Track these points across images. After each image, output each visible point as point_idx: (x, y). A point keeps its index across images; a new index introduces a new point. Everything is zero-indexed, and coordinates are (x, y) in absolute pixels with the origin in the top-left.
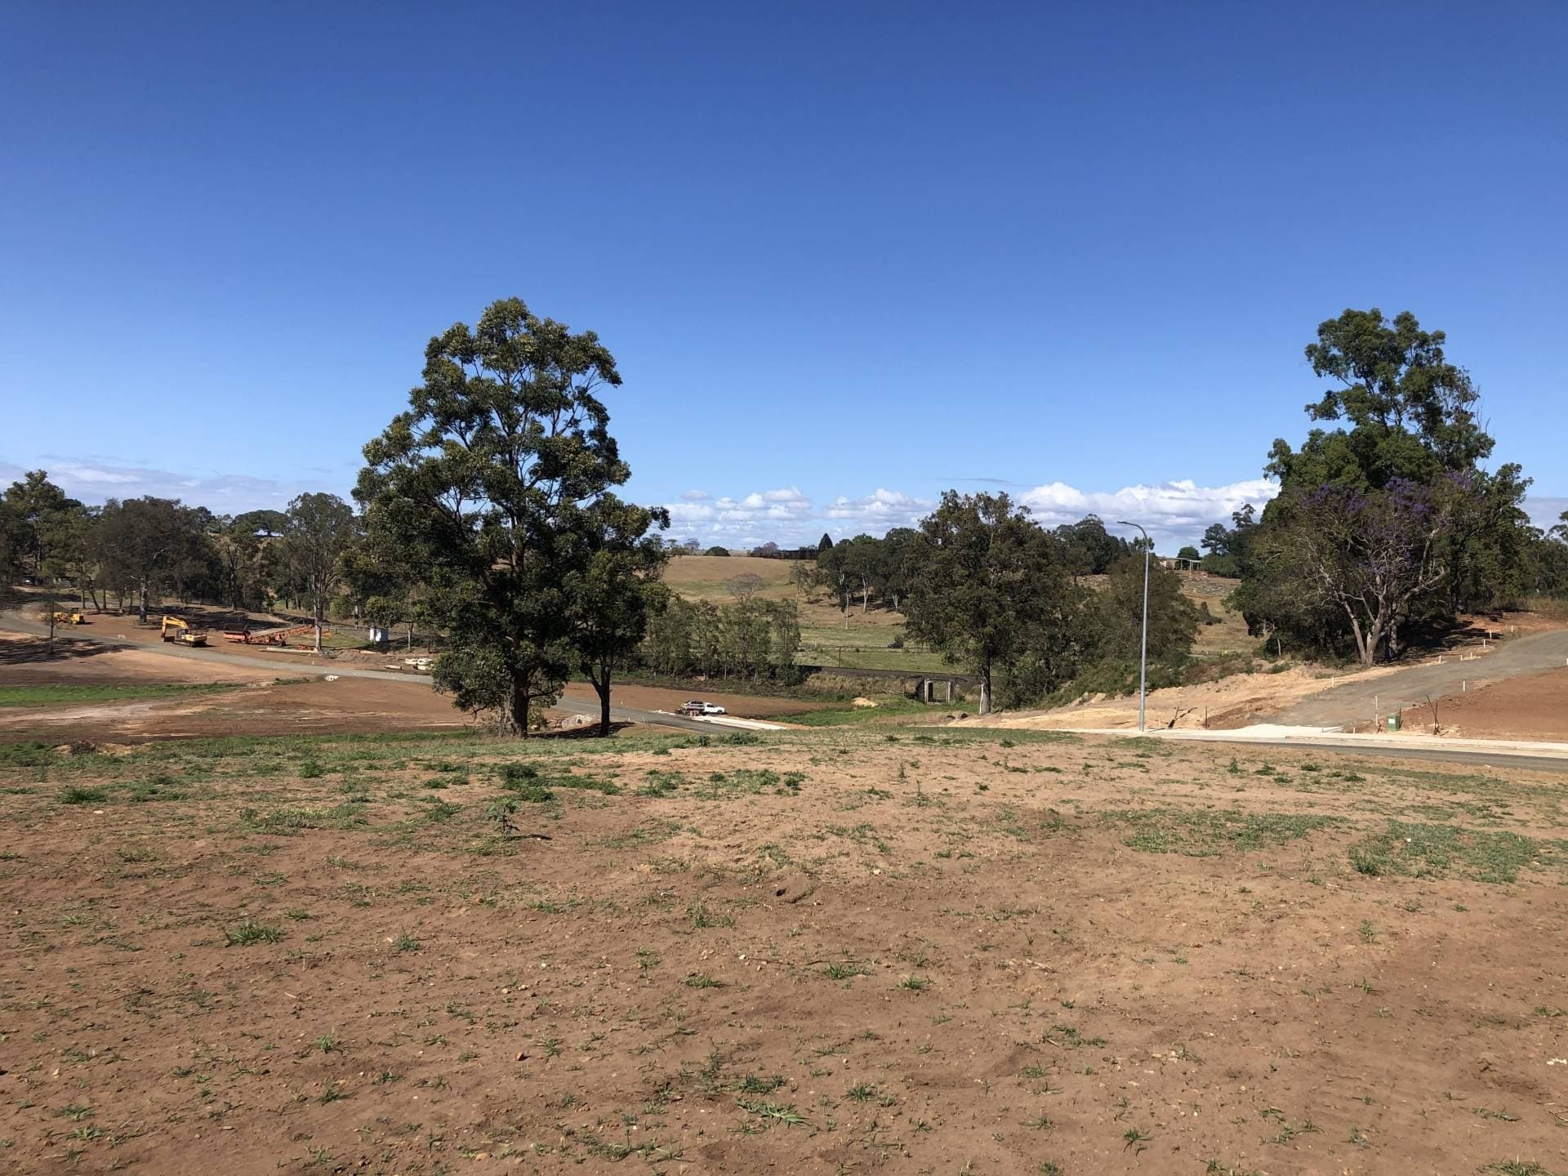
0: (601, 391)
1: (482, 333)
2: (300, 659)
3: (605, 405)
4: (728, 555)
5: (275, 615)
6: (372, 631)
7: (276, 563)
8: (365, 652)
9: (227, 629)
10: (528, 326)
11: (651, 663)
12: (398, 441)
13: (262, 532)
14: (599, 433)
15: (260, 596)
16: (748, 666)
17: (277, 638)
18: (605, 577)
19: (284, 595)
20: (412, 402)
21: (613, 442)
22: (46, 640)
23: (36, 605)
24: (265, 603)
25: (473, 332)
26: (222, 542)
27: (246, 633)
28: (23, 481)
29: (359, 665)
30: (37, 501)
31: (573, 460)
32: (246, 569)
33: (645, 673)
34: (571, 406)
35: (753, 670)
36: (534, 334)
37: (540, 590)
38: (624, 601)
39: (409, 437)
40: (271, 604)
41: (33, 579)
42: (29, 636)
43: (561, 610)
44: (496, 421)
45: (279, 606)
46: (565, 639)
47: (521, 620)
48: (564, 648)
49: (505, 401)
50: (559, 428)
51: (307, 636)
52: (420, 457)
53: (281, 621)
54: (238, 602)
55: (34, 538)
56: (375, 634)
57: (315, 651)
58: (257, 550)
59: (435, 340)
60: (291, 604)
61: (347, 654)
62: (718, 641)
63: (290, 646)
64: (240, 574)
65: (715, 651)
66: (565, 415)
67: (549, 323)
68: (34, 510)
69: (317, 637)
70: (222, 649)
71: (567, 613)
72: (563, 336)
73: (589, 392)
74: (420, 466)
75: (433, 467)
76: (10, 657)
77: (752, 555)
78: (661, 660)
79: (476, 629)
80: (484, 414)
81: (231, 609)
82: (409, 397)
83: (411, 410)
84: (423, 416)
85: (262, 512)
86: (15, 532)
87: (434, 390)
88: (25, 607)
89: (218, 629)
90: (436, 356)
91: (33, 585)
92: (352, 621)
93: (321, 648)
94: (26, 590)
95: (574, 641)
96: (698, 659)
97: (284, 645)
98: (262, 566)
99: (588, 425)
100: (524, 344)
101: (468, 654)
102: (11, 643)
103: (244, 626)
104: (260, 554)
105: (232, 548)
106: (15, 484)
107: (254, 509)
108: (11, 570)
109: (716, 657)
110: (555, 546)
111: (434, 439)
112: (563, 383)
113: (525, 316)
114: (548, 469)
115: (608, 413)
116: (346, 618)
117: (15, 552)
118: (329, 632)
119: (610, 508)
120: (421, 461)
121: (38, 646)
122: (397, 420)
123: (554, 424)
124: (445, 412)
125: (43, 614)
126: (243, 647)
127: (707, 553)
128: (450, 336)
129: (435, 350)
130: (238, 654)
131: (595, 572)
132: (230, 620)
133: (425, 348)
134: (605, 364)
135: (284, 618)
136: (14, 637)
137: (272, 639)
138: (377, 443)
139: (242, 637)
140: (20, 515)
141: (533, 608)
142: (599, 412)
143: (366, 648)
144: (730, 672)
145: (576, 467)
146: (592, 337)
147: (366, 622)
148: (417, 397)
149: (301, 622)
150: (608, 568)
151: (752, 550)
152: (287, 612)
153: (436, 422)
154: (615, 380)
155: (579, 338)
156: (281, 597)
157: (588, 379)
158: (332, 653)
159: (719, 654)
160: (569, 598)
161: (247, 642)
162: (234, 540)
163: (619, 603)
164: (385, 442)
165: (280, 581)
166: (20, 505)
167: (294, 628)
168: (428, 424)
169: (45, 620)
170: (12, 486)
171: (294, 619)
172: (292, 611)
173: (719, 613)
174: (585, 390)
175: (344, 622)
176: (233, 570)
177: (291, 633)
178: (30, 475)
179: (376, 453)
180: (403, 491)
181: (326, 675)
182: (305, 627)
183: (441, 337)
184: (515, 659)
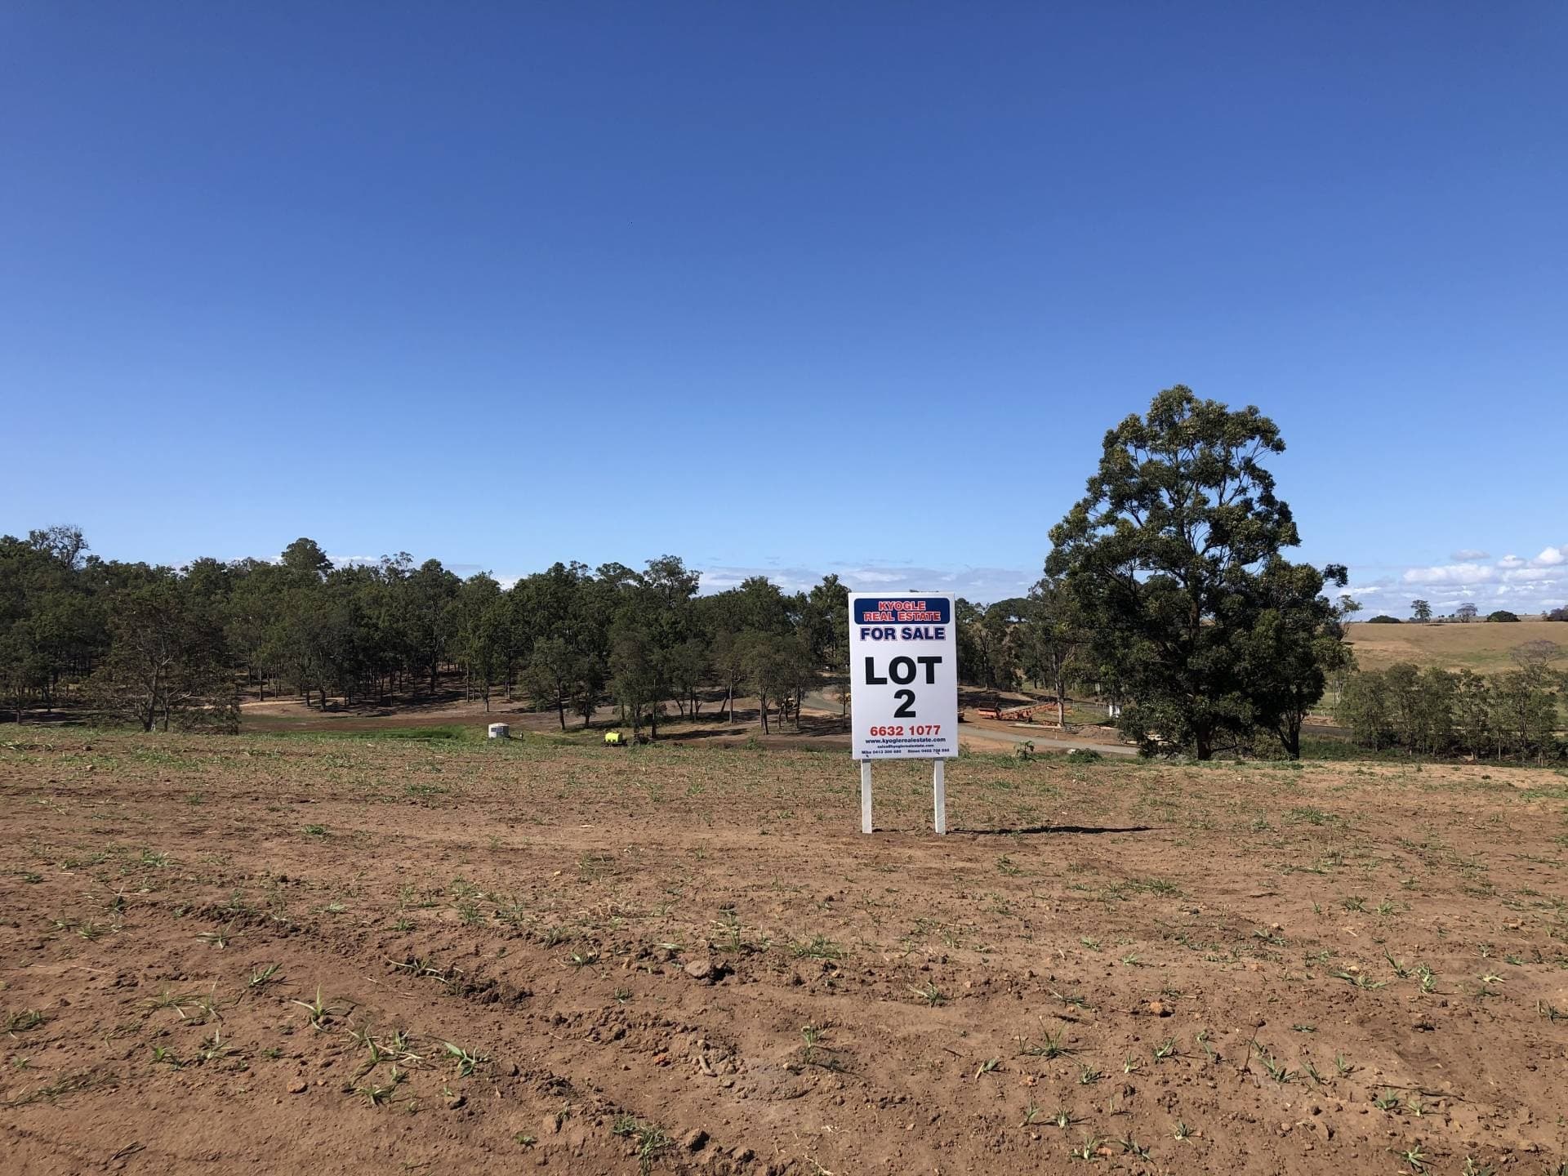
0: (1266, 460)
1: (1151, 420)
2: (1046, 733)
3: (1270, 472)
4: (1517, 620)
5: (1023, 694)
6: (1111, 708)
7: (1021, 646)
8: (1105, 728)
9: (981, 706)
10: (1191, 410)
11: (1404, 740)
12: (1078, 524)
13: (1013, 619)
14: (1267, 499)
15: (1010, 676)
16: (1528, 745)
17: (1025, 715)
18: (1271, 633)
19: (1032, 676)
20: (1088, 490)
21: (1284, 505)
22: (841, 716)
23: (832, 687)
24: (1014, 683)
25: (1144, 422)
26: (975, 628)
27: (997, 710)
28: (822, 584)
29: (1098, 741)
30: (831, 601)
31: (1236, 527)
32: (998, 652)
33: (1398, 751)
34: (1237, 476)
35: (1536, 749)
36: (1198, 415)
37: (1210, 649)
38: (1295, 657)
39: (1085, 519)
40: (1019, 684)
41: (831, 666)
42: (828, 713)
43: (1230, 666)
44: (1165, 496)
45: (1027, 686)
46: (1237, 694)
47: (1196, 676)
48: (1236, 702)
49: (1173, 479)
50: (1226, 497)
51: (1051, 713)
52: (1095, 536)
53: (1029, 699)
54: (992, 682)
55: (830, 631)
56: (1114, 710)
57: (1059, 726)
58: (1004, 634)
59: (1111, 432)
60: (1039, 684)
61: (1087, 730)
62: (1486, 714)
63: (1037, 722)
64: (992, 656)
65: (1484, 727)
66: (1231, 485)
67: (1210, 404)
68: (830, 608)
69: (1060, 713)
70: (977, 724)
71: (1236, 669)
72: (1223, 414)
73: (1254, 461)
74: (1096, 543)
75: (1107, 542)
76: (815, 730)
77: (1549, 619)
78: (1416, 737)
79: (1154, 685)
80: (1155, 492)
81: (985, 689)
82: (1087, 486)
83: (1087, 495)
84: (1097, 500)
85: (1012, 600)
86: (817, 627)
87: (1106, 477)
88: (825, 689)
89: (974, 707)
90: (1112, 446)
91: (831, 671)
92: (1092, 699)
93: (1064, 724)
94: (826, 675)
95: (1246, 696)
96: (1462, 736)
97: (1030, 721)
98: (1010, 648)
99: (1255, 493)
100: (1187, 427)
101: (1149, 708)
102: (816, 718)
103: (997, 704)
104: (1007, 639)
105: (983, 634)
106: (816, 587)
107: (1006, 598)
108: (814, 658)
109: (1486, 734)
110: (1222, 607)
111: (1110, 519)
112: (1227, 457)
113: (1189, 400)
114: (1219, 536)
115: (1274, 479)
116: (1088, 696)
117: (818, 643)
118: (1071, 710)
119: (1278, 568)
120: (1096, 540)
121: (835, 722)
122: (1078, 505)
123: (1221, 496)
124: (1119, 495)
125: (838, 695)
126: (996, 723)
127: (1489, 619)
128: (1124, 426)
129: (1111, 440)
130: (991, 729)
131: (1260, 629)
132: (985, 699)
133: (1102, 440)
134: (1268, 435)
135: (1032, 697)
136: (818, 714)
137: (1020, 715)
138: (1059, 527)
139: (994, 714)
140: (821, 614)
141: (1204, 664)
142: (1264, 479)
143: (1106, 724)
144: (1505, 751)
145: (1239, 533)
146: (1253, 411)
147: (1104, 699)
148: (1095, 485)
149: (1046, 701)
150: (1274, 624)
151: (1549, 613)
152: (1035, 691)
153: (1112, 504)
154: (1279, 447)
155: (1238, 414)
156: (1030, 678)
157: (1251, 448)
158: (1074, 729)
159: (1489, 731)
160: (1237, 656)
161: (999, 718)
162: (985, 626)
163: (1291, 659)
164: (1066, 526)
165: (1028, 663)
166: (820, 604)
167: (1041, 707)
168: (1104, 506)
169: (839, 698)
170: (813, 589)
171: (1042, 698)
172: (1041, 691)
173: (1486, 683)
174: (1251, 460)
175: (1087, 700)
176: (985, 653)
177: (1037, 711)
178: (826, 579)
179: (1059, 536)
180: (1085, 567)
181: (1068, 749)
182: (1050, 705)
183: (1115, 429)
184: (1190, 711)
